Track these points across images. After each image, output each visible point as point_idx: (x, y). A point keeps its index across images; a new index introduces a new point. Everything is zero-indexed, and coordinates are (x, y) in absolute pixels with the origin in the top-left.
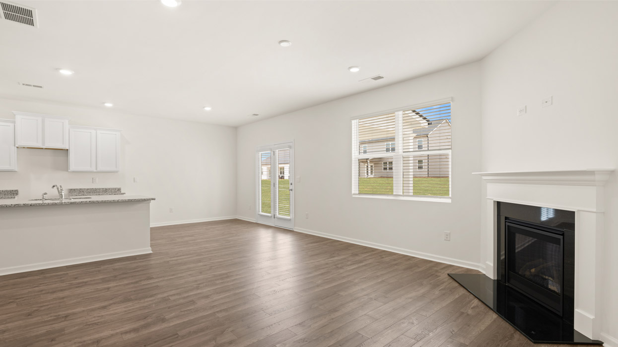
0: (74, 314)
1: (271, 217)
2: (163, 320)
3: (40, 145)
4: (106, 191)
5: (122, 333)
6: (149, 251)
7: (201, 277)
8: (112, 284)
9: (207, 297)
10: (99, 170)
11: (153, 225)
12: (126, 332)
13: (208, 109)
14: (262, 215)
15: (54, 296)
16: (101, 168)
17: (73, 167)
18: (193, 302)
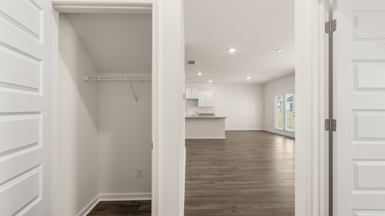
0: (205, 151)
1: (283, 130)
2: (230, 157)
3: (190, 98)
4: (209, 114)
5: (218, 157)
6: (225, 138)
7: (244, 148)
8: (214, 146)
9: (245, 154)
10: (207, 106)
11: (226, 129)
12: (219, 157)
13: (248, 78)
14: (277, 129)
15: (198, 146)
16: (208, 106)
17: (200, 105)
18: (240, 155)
